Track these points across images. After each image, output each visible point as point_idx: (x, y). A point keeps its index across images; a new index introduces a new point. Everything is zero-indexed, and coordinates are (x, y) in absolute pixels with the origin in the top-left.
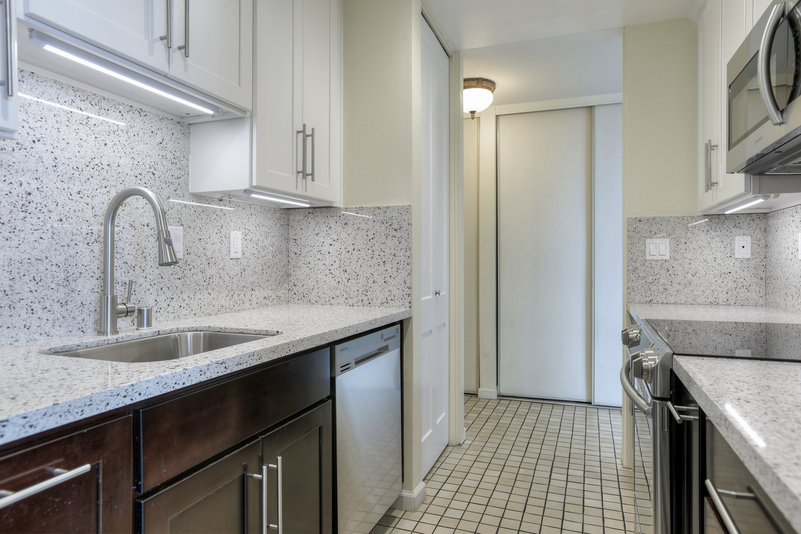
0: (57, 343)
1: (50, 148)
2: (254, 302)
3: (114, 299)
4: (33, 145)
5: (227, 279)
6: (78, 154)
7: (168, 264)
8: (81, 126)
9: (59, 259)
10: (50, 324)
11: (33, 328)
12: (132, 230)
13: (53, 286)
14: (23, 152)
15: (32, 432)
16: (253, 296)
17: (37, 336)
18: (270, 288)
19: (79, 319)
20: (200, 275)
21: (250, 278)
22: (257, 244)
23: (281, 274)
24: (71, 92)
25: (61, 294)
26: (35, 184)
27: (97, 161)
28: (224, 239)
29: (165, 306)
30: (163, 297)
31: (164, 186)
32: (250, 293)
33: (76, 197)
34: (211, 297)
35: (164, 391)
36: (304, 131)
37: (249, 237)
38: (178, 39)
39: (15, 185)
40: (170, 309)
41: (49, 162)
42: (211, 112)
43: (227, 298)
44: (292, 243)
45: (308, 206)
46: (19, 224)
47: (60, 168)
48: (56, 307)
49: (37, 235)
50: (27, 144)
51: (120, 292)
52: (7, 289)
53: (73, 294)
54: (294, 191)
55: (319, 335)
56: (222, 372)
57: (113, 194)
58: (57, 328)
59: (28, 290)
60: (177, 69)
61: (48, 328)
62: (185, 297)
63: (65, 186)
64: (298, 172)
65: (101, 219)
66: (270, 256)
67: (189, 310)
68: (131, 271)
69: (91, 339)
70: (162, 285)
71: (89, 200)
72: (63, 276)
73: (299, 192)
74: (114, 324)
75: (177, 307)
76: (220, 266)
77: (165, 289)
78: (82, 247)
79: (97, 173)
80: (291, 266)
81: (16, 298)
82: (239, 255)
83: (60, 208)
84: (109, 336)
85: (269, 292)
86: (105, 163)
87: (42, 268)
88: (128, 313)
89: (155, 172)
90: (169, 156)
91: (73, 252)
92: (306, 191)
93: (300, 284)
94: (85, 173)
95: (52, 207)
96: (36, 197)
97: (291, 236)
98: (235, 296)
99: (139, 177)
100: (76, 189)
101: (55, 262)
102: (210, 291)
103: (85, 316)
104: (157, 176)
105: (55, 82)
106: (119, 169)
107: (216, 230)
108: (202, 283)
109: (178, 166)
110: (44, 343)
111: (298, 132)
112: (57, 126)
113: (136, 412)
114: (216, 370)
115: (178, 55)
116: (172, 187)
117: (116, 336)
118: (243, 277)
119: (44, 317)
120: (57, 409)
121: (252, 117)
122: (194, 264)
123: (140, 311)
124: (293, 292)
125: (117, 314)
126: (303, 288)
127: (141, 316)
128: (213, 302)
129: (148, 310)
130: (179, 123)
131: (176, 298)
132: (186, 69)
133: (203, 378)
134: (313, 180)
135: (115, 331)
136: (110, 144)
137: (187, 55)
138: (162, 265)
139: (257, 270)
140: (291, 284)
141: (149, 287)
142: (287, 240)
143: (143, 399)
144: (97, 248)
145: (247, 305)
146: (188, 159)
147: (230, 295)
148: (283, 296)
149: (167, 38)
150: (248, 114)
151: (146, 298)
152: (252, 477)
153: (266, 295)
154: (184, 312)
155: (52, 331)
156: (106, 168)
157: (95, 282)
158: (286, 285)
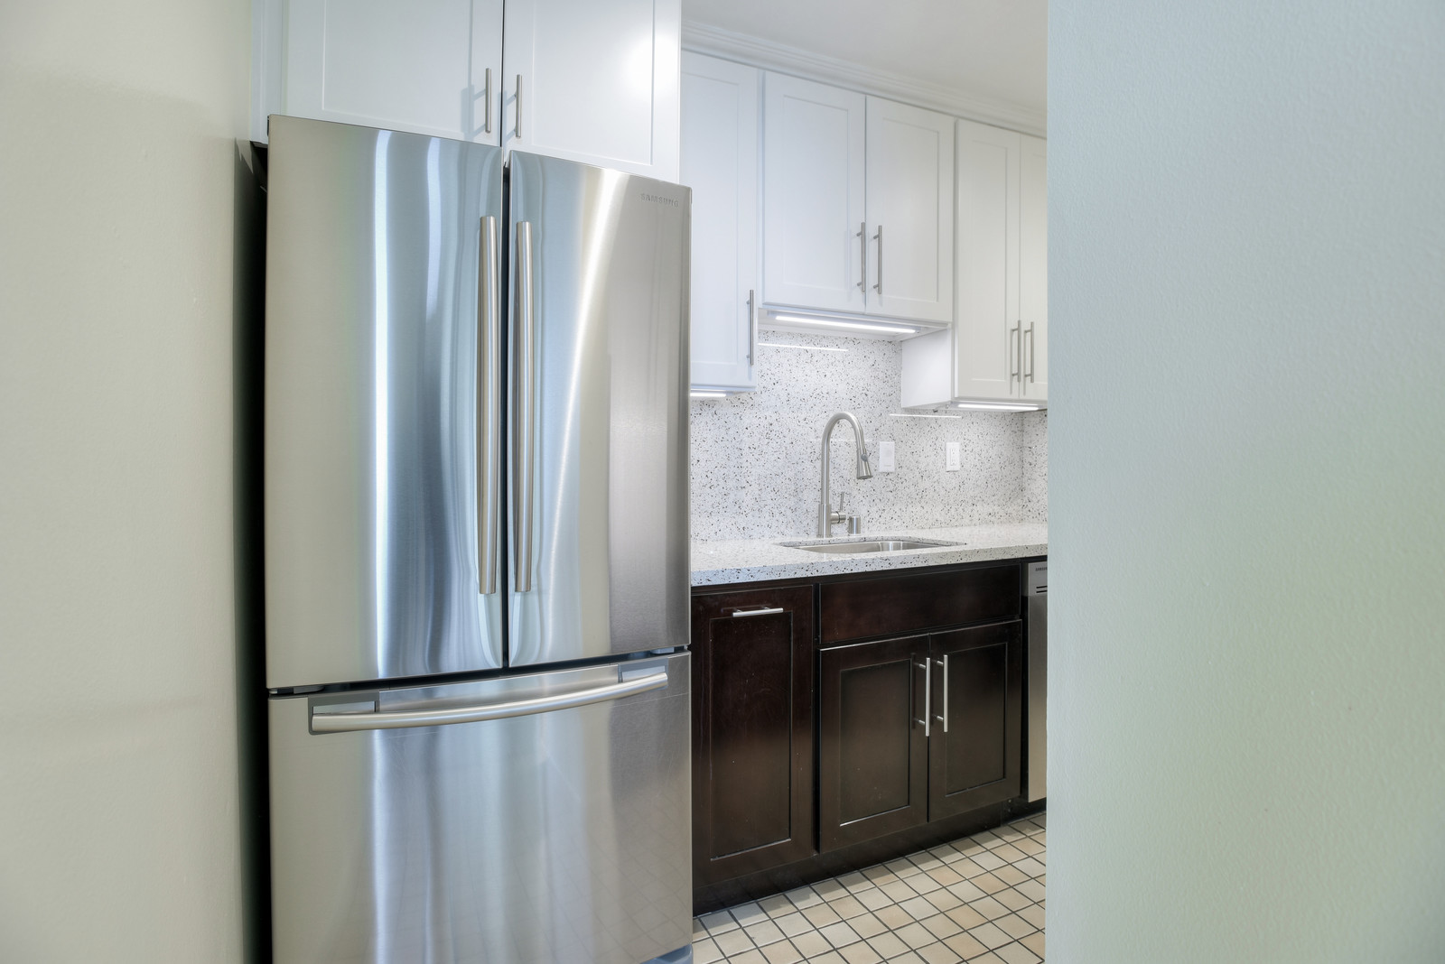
0: (787, 540)
1: (785, 387)
2: (977, 516)
3: (829, 507)
4: (774, 387)
5: (943, 492)
6: (804, 388)
7: (864, 478)
8: (807, 364)
9: (790, 474)
10: (784, 526)
11: (773, 528)
12: (847, 447)
13: (786, 496)
14: (767, 393)
15: (752, 580)
16: (975, 512)
17: (775, 534)
18: (996, 503)
19: (805, 523)
20: (912, 488)
21: (971, 492)
22: (980, 455)
23: (1012, 487)
24: (800, 339)
25: (792, 503)
26: (775, 416)
27: (818, 391)
28: (939, 451)
29: (877, 517)
30: (875, 509)
31: (876, 404)
32: (971, 508)
33: (803, 423)
34: (924, 511)
35: (836, 573)
36: (1018, 329)
37: (969, 448)
38: (872, 280)
39: (763, 419)
40: (882, 520)
41: (784, 398)
42: (913, 331)
43: (943, 513)
44: (1026, 452)
45: (1037, 409)
46: (764, 447)
47: (792, 401)
48: (789, 512)
49: (776, 455)
50: (770, 387)
51: (835, 503)
52: (757, 497)
53: (800, 503)
54: (1008, 396)
55: (1001, 549)
56: (886, 567)
57: (831, 415)
58: (789, 529)
59: (770, 498)
60: (873, 307)
61: (782, 528)
62: (897, 510)
63: (795, 415)
64: (1013, 375)
65: (820, 440)
66: (998, 468)
67: (901, 522)
68: (846, 484)
69: (813, 538)
70: (874, 497)
71: (812, 425)
72: (793, 488)
73: (1015, 396)
74: (829, 528)
75: (888, 518)
76: (935, 479)
77: (877, 501)
78: (807, 464)
79: (818, 401)
80: (1025, 479)
81: (762, 504)
82: (958, 467)
83: (791, 433)
84: (825, 538)
85: (996, 508)
86: (825, 392)
87: (779, 482)
88: (840, 520)
89: (867, 393)
90: (881, 375)
91: (800, 469)
92: (1024, 394)
93: (1035, 500)
94: (809, 402)
95: (786, 433)
96: (776, 427)
97: (1025, 444)
98: (953, 511)
99: (853, 399)
100: (803, 416)
101: (788, 477)
102: (923, 504)
103: (809, 521)
104: (869, 396)
105: (789, 333)
106: (836, 395)
107: (930, 443)
108: (914, 495)
109: (890, 383)
110: (779, 539)
111: (1013, 330)
112: (790, 368)
113: (817, 585)
114: (881, 564)
115: (872, 294)
116: (884, 405)
117: (828, 539)
118: (962, 490)
119: (781, 520)
120: (766, 569)
121: (953, 328)
122: (906, 478)
123: (851, 520)
124: (1027, 509)
125: (832, 521)
126: (1038, 505)
127: (853, 525)
128: (927, 516)
129: (857, 519)
130: (891, 342)
131: (887, 509)
132: (881, 304)
133: (869, 569)
134: (1032, 381)
135: (830, 535)
136: (828, 375)
137: (880, 292)
138: (859, 478)
139: (979, 483)
140: (1026, 499)
141: (863, 499)
142: (1021, 448)
143: (820, 575)
144: (818, 464)
145: (967, 520)
146: (900, 376)
147: (945, 509)
148: (1014, 514)
149: (862, 284)
150: (950, 326)
151: (860, 509)
152: (918, 666)
153: (991, 511)
154: (896, 523)
155: (786, 532)
156: (826, 395)
157: (816, 492)
158: (1019, 501)
